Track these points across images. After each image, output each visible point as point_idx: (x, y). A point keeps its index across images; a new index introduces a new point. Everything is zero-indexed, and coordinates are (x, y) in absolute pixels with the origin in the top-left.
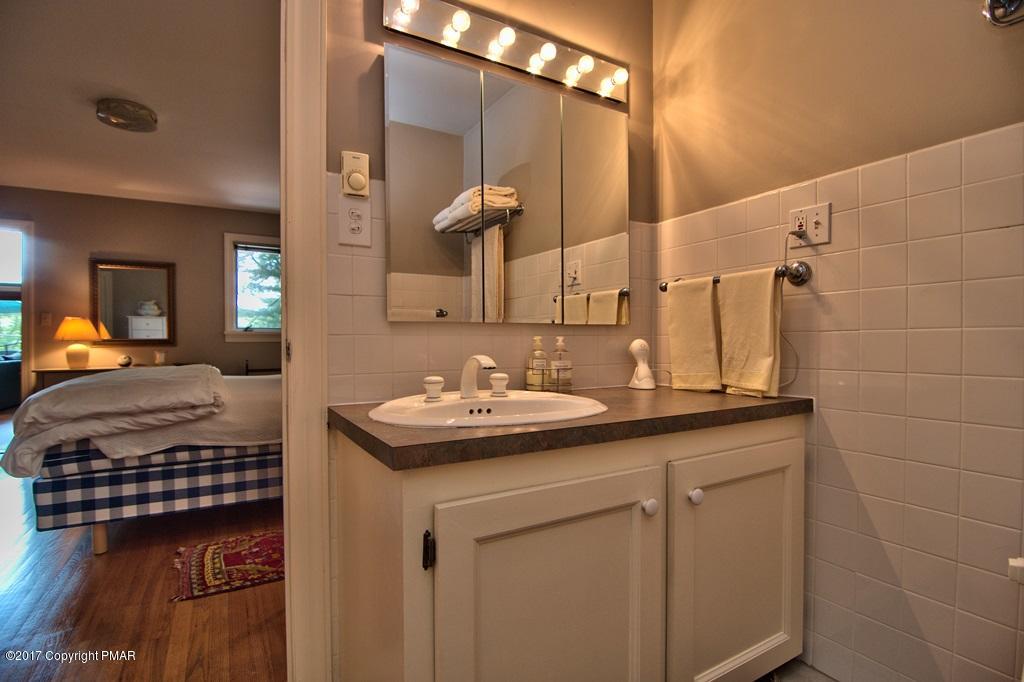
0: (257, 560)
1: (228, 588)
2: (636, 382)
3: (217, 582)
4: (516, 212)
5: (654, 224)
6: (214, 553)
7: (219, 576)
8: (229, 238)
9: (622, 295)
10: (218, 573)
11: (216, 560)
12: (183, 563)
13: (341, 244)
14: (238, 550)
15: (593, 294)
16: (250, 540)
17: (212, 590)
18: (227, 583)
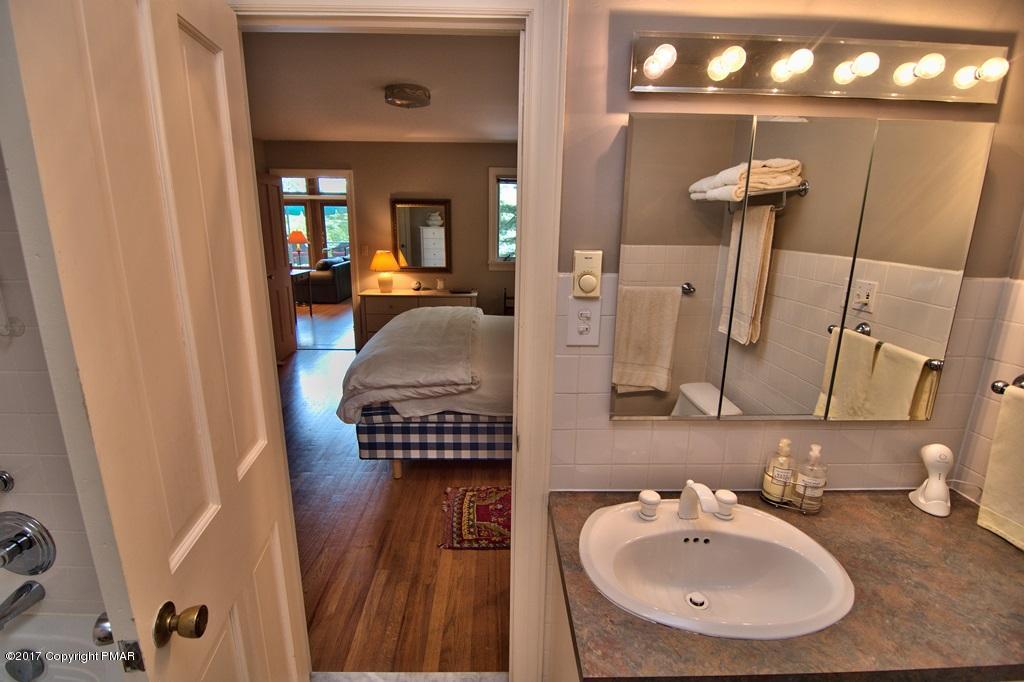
0: (500, 519)
1: (476, 545)
2: (922, 500)
3: (470, 537)
4: (798, 193)
5: (1007, 279)
6: (470, 501)
7: (472, 530)
8: (493, 172)
9: (928, 367)
10: (472, 526)
11: (471, 510)
12: (449, 506)
13: (568, 346)
14: (487, 502)
15: (885, 345)
16: (497, 493)
17: (466, 545)
18: (477, 541)
